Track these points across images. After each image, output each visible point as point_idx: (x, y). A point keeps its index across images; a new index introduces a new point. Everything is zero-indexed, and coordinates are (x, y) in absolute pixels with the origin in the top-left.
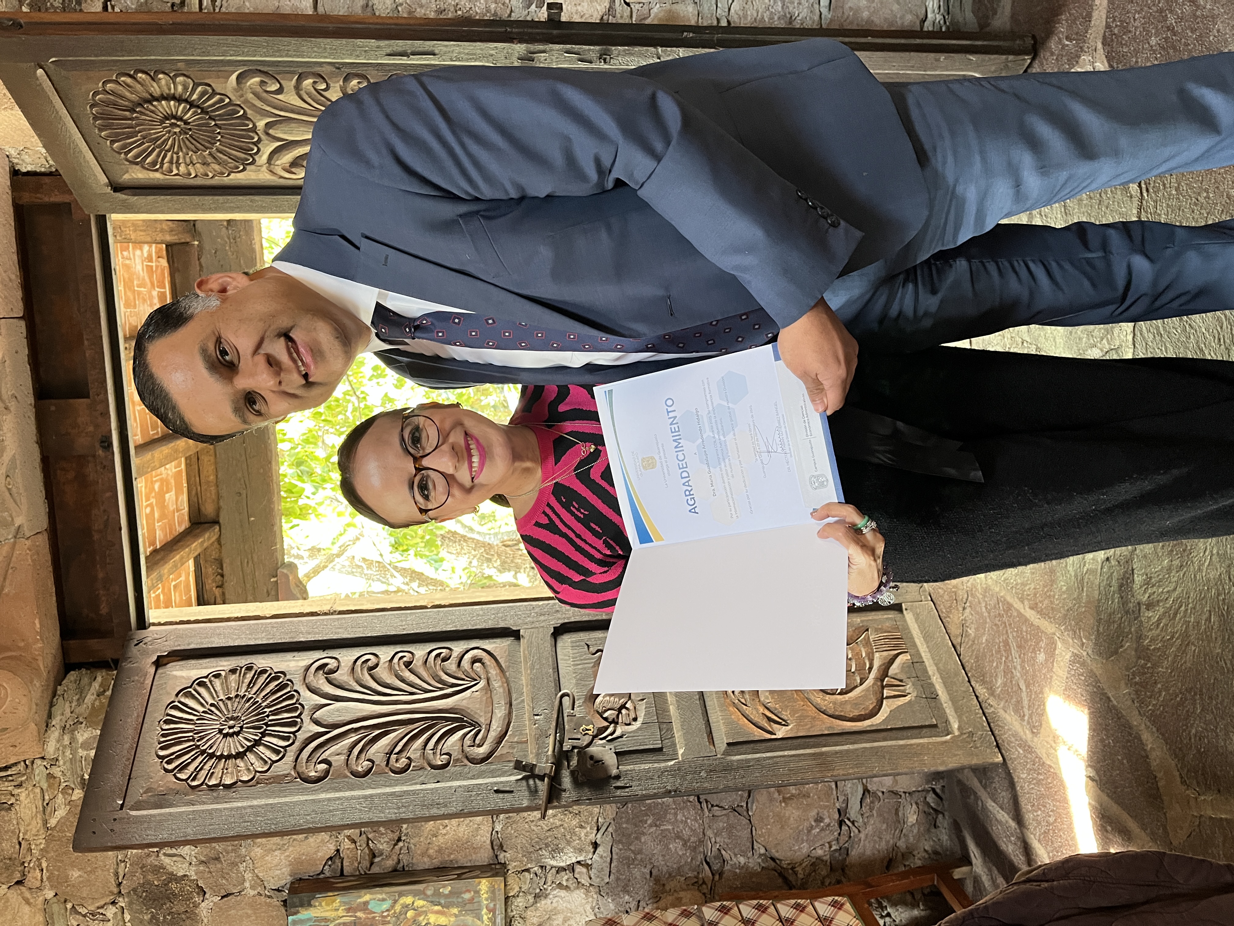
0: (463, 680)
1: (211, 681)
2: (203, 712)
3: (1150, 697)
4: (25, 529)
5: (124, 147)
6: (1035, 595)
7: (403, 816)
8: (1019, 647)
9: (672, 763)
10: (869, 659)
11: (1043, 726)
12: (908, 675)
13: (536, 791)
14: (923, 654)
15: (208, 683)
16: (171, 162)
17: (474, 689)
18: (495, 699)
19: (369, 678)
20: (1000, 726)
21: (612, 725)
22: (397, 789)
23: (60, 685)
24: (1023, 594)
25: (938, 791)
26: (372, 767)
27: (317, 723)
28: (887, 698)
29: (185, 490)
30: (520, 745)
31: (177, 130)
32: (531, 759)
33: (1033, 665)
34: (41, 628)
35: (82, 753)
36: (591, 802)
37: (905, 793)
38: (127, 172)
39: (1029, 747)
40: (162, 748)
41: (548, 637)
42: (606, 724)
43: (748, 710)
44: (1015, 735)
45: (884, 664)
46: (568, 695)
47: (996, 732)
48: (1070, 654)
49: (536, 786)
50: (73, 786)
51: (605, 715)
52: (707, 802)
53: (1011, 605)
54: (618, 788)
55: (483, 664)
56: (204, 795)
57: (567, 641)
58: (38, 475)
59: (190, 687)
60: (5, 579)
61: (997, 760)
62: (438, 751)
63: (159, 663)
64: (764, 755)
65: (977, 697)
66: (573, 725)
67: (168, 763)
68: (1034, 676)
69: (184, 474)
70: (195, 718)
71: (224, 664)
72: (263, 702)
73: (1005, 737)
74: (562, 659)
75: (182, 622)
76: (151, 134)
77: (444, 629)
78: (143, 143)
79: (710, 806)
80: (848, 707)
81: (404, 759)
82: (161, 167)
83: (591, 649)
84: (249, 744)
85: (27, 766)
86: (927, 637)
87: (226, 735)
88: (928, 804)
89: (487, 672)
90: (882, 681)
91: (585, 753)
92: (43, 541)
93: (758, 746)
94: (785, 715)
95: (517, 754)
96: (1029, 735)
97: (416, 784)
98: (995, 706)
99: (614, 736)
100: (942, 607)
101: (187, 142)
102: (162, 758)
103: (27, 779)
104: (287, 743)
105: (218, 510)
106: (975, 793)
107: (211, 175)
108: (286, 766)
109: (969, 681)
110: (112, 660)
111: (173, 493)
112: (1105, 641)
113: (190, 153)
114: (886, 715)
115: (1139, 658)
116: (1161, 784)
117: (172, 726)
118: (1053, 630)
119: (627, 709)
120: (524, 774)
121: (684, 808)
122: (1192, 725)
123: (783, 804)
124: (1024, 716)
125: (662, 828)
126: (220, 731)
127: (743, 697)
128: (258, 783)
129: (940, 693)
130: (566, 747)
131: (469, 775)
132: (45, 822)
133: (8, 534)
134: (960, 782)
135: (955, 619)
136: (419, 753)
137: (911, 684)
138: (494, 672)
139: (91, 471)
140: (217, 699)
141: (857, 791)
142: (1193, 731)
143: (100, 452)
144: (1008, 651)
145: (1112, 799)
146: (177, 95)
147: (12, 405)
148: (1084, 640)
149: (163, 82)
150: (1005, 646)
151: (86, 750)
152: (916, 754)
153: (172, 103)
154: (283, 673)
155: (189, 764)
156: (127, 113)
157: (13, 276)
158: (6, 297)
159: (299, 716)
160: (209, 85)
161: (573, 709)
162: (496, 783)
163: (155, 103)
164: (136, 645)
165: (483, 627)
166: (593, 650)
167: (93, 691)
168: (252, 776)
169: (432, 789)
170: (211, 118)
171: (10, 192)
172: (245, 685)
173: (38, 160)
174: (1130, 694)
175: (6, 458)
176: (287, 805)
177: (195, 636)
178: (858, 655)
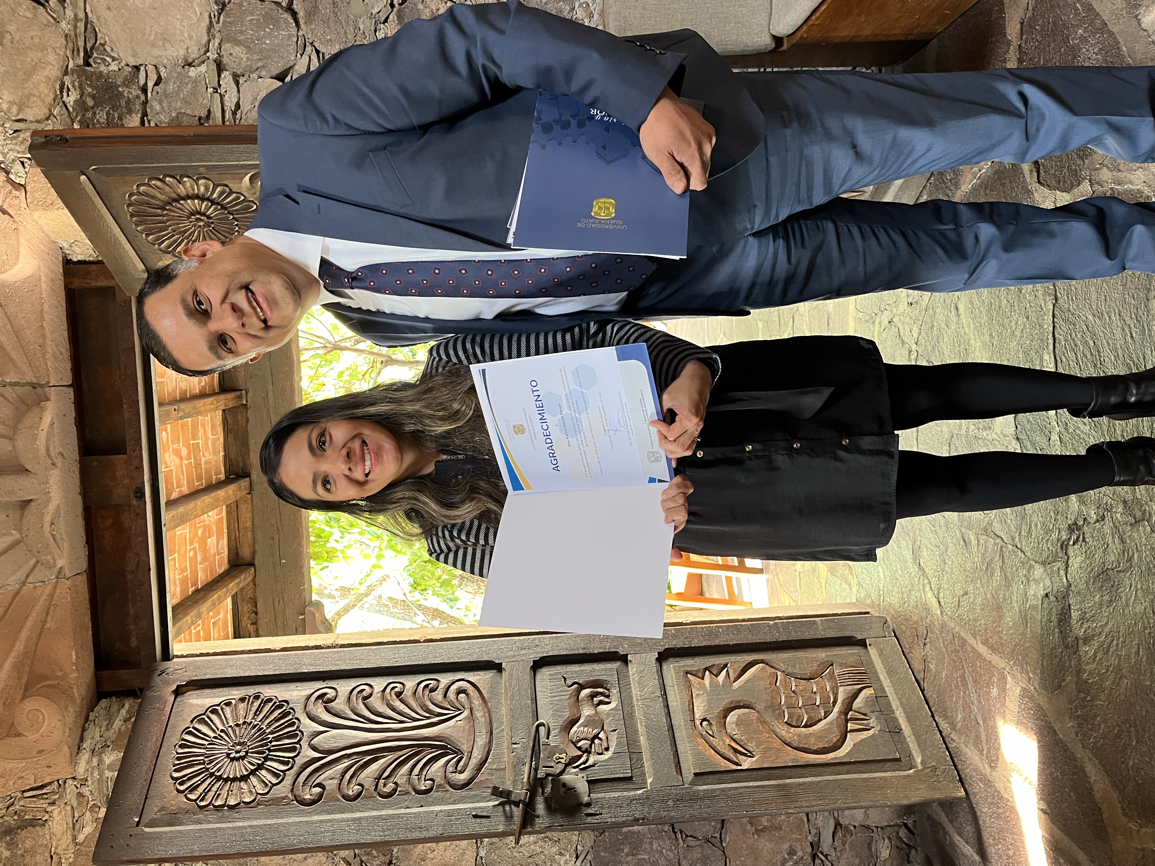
0: (448, 709)
1: (222, 709)
2: (214, 737)
3: (1092, 730)
4: (66, 570)
5: (157, 239)
6: (986, 630)
7: (387, 838)
8: (975, 682)
9: (641, 792)
10: (833, 693)
11: (1000, 760)
12: (872, 709)
13: (512, 817)
14: (887, 689)
15: (220, 711)
17: (458, 718)
18: (478, 728)
19: (362, 706)
20: (962, 761)
21: (585, 754)
22: (384, 812)
23: (93, 711)
24: (975, 631)
25: (910, 826)
26: (362, 792)
27: (314, 749)
28: (852, 731)
29: (226, 535)
30: (498, 772)
31: (202, 224)
32: (508, 786)
33: (988, 699)
34: (77, 660)
35: (108, 774)
36: (563, 828)
37: (877, 827)
38: (161, 259)
39: (989, 781)
40: (175, 771)
41: (528, 669)
43: (714, 741)
44: (976, 770)
45: (848, 698)
46: (543, 725)
47: (959, 767)
48: (1019, 688)
49: (511, 812)
50: (99, 805)
51: (579, 745)
52: (681, 832)
53: (966, 641)
54: (588, 815)
55: (467, 695)
56: (210, 814)
57: (545, 673)
58: (80, 523)
59: (204, 714)
60: (47, 616)
61: (959, 794)
62: (423, 776)
64: (729, 786)
65: (940, 732)
66: (547, 754)
67: (181, 784)
68: (990, 710)
69: (225, 521)
70: (206, 743)
71: (236, 693)
72: (267, 728)
73: (967, 772)
74: (541, 691)
75: (202, 655)
76: (180, 228)
77: (433, 662)
78: (173, 236)
79: (684, 836)
80: (812, 740)
81: (391, 784)
83: (568, 682)
84: (252, 768)
86: (890, 672)
87: (232, 760)
88: (901, 839)
89: (471, 703)
91: (559, 781)
92: (82, 581)
93: (723, 777)
94: (751, 746)
95: (496, 781)
96: (988, 770)
97: (401, 808)
98: (958, 741)
99: (587, 765)
100: (905, 642)
101: (210, 234)
102: (176, 779)
103: (59, 797)
104: (286, 768)
105: (254, 553)
106: (944, 828)
108: (284, 789)
109: (933, 716)
110: (139, 689)
111: (215, 538)
112: (1049, 675)
114: (849, 749)
115: (1080, 692)
116: (1105, 816)
117: (186, 750)
118: (1004, 665)
119: (600, 739)
120: (501, 800)
121: (659, 837)
122: (1129, 758)
123: (756, 836)
124: (983, 750)
125: (639, 857)
126: (228, 755)
127: (711, 729)
128: (259, 804)
129: (903, 727)
130: (541, 774)
131: (450, 801)
132: (74, 838)
133: (51, 575)
134: (929, 817)
135: (917, 655)
136: (405, 778)
137: (874, 718)
138: (477, 702)
139: (126, 518)
140: (227, 726)
141: (828, 824)
142: (1131, 763)
143: (134, 502)
144: (965, 685)
145: (1063, 831)
146: (200, 195)
147: (59, 461)
148: (1031, 675)
149: (188, 185)
150: (962, 681)
151: (112, 771)
152: (880, 788)
153: (196, 201)
154: (286, 701)
155: (199, 785)
156: (159, 211)
157: (63, 350)
158: (56, 368)
159: (298, 742)
160: (227, 186)
161: (548, 738)
162: (475, 808)
163: (181, 202)
164: (159, 675)
165: (468, 660)
166: (569, 682)
167: (120, 717)
168: (253, 798)
169: (415, 813)
170: (229, 213)
171: (62, 279)
172: (252, 713)
173: (87, 251)
174: (1073, 727)
175: (51, 507)
176: (283, 826)
177: (211, 667)
178: (823, 689)
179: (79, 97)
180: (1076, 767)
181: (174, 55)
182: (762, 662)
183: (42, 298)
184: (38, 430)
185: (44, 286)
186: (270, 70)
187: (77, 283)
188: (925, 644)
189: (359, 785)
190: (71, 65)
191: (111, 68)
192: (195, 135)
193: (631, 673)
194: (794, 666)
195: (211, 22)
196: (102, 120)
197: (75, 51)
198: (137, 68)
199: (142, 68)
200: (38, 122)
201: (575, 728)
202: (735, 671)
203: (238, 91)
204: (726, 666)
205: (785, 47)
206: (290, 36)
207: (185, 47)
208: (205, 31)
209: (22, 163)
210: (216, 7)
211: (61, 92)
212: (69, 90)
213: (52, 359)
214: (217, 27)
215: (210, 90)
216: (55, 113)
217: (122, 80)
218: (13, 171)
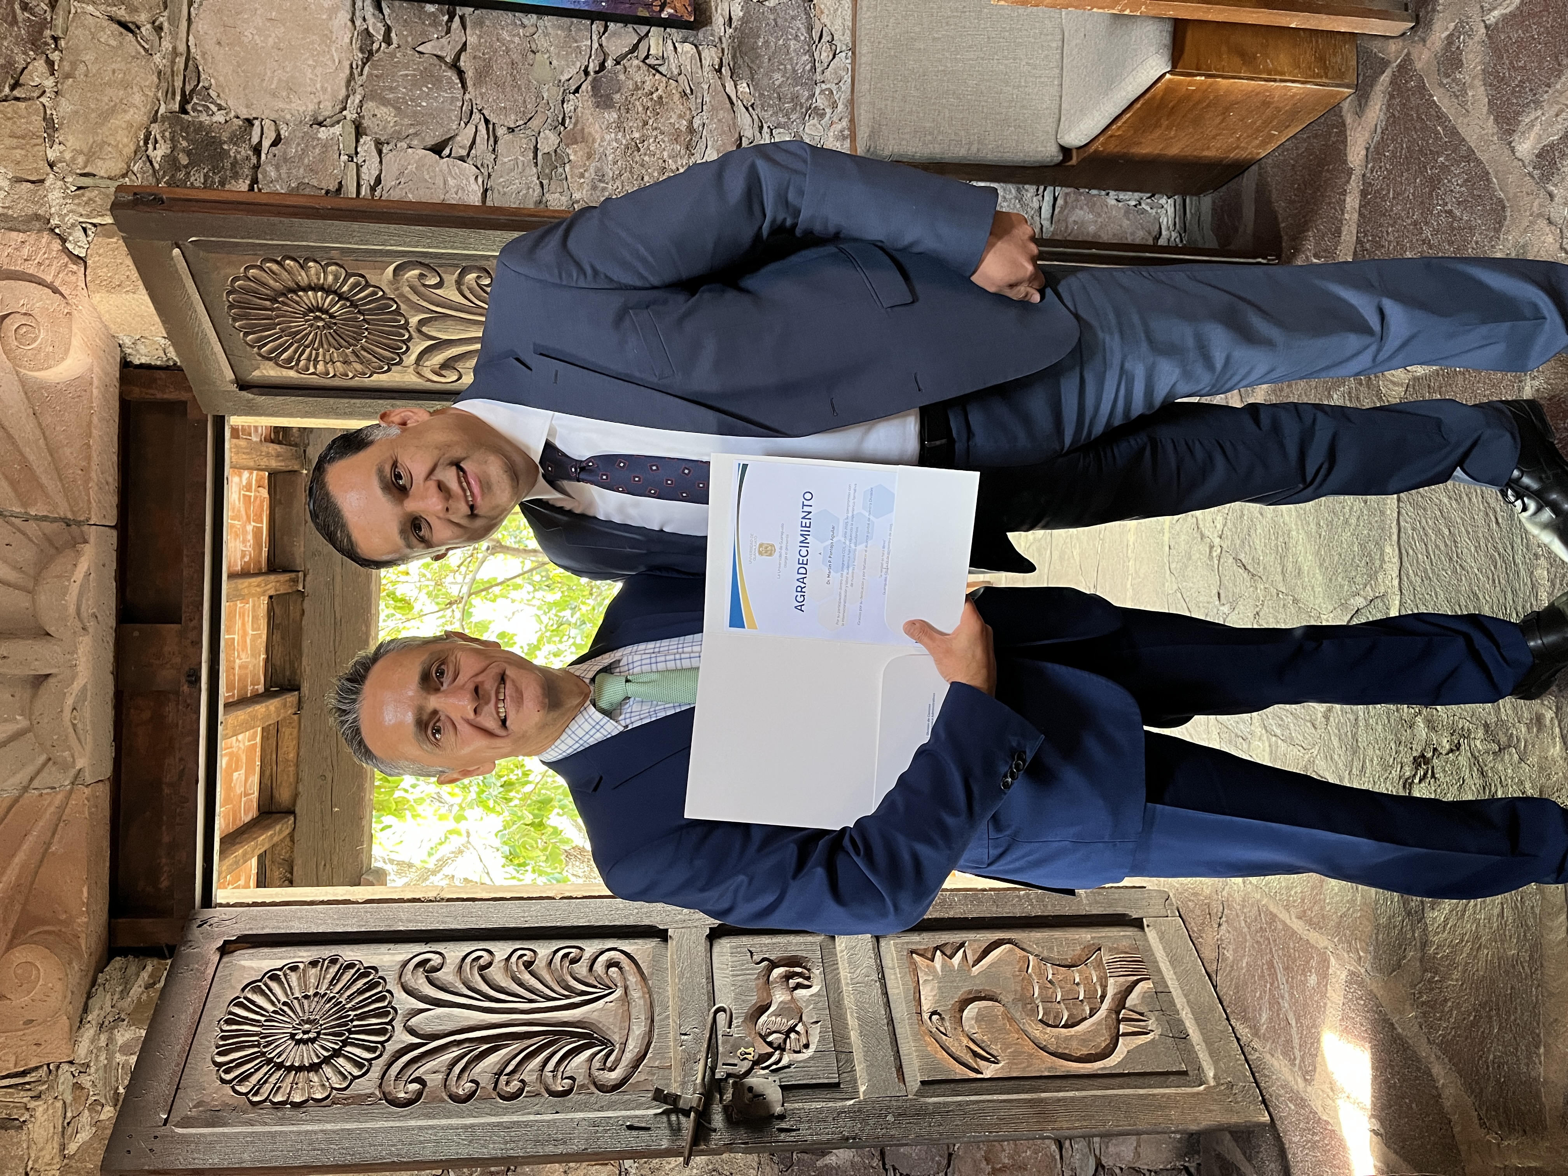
0: (595, 987)
1: (285, 975)
2: (274, 1012)
3: (1440, 1019)
4: (86, 774)
5: (259, 340)
6: (1303, 900)
7: (511, 1153)
8: (1286, 969)
9: (852, 1102)
10: (1101, 985)
11: (1318, 1070)
12: (1150, 1008)
13: (679, 1129)
14: (1169, 983)
15: (282, 978)
16: (309, 359)
17: (607, 999)
18: (634, 1012)
19: (479, 979)
20: (1266, 1076)
21: (778, 1052)
22: (505, 1119)
23: (102, 972)
24: (1288, 900)
25: (1192, 1170)
26: (476, 1091)
27: (412, 1032)
28: (1125, 1034)
29: (258, 767)
30: (661, 1071)
31: (320, 324)
32: (674, 1088)
33: (1304, 991)
34: (88, 898)
35: (119, 1058)
36: (747, 1148)
37: (1150, 1171)
38: (258, 368)
39: (1302, 1099)
40: (219, 1054)
41: (703, 939)
42: (771, 1050)
43: (948, 1041)
44: (1285, 1086)
45: (1119, 993)
46: (724, 1010)
47: (1262, 1084)
48: (1345, 973)
49: (679, 1123)
50: (103, 1101)
51: (769, 1039)
52: (895, 1169)
53: (1275, 916)
54: (782, 1130)
55: (620, 969)
56: (267, 1114)
57: (724, 945)
58: (109, 712)
59: (260, 981)
60: (54, 834)
61: (1262, 1119)
62: (560, 1074)
63: (226, 949)
64: (967, 1098)
65: (1238, 1040)
66: (728, 1047)
67: (227, 1072)
68: (1305, 1005)
69: (258, 749)
70: (263, 1019)
71: (304, 955)
72: (348, 1003)
73: (1273, 1090)
74: (719, 968)
76: (291, 327)
77: (576, 924)
78: (281, 337)
80: (1074, 1044)
81: (516, 1082)
82: (297, 364)
83: (755, 957)
84: (326, 1054)
85: (50, 1071)
86: (1174, 961)
87: (298, 1042)
89: (625, 980)
90: (1118, 1013)
91: (743, 1084)
92: (104, 792)
93: (959, 1087)
94: (995, 1049)
95: (658, 1082)
96: (1302, 1084)
97: (529, 1114)
98: (1261, 1050)
99: (780, 1065)
100: (1193, 925)
101: (330, 338)
102: (219, 1065)
103: (47, 1089)
104: (373, 1056)
105: (296, 796)
106: (1238, 1169)
107: (351, 375)
108: (370, 1084)
109: (1228, 1019)
110: (167, 945)
111: (244, 771)
112: (1385, 952)
113: (332, 350)
114: (1122, 1057)
115: (1426, 971)
116: (1456, 1129)
117: (234, 1027)
118: (1325, 943)
119: (798, 1033)
120: (666, 1107)
122: (1489, 1050)
124: (1295, 1059)
126: (293, 1036)
127: (943, 1025)
128: (334, 1103)
129: (1190, 1031)
130: (720, 1074)
131: (596, 1107)
132: (63, 1147)
133: (65, 779)
134: (1219, 1156)
135: (1209, 938)
136: (535, 1075)
137: (1153, 1018)
138: (633, 979)
139: (170, 710)
140: (291, 997)
141: (1087, 1163)
142: (1491, 1057)
143: (185, 688)
144: (1274, 976)
145: (1400, 1155)
146: (326, 287)
147: (91, 625)
148: (1362, 954)
149: (313, 271)
150: (1269, 969)
151: (126, 1055)
152: (1161, 1107)
153: (320, 294)
154: (375, 969)
155: (252, 1074)
156: (268, 303)
157: (110, 480)
158: (100, 502)
159: (390, 1023)
160: (363, 276)
161: (730, 1027)
162: (629, 1117)
163: (300, 293)
164: (200, 926)
165: (623, 923)
166: (757, 958)
167: (140, 982)
168: (326, 1094)
169: (549, 1121)
170: (359, 312)
171: (118, 385)
172: (327, 981)
173: (155, 352)
174: (1416, 1018)
175: (77, 686)
176: (367, 1132)
177: (271, 918)
178: (1087, 979)
179: (169, 151)
180: (1418, 1069)
181: (301, 111)
182: (1010, 941)
183: (92, 408)
184: (69, 580)
185: (95, 392)
186: (423, 139)
187: (136, 393)
188: (1220, 925)
189: (472, 1081)
190: (162, 110)
191: (215, 119)
192: (332, 209)
193: (838, 949)
194: (1051, 949)
195: (352, 73)
196: (197, 184)
197: (170, 93)
198: (249, 122)
199: (257, 123)
200: (110, 178)
201: (764, 1018)
202: (974, 952)
203: (381, 162)
204: (962, 945)
205: (1074, 161)
206: (453, 99)
207: (316, 101)
208: (343, 84)
209: (85, 230)
210: (360, 55)
211: (146, 143)
212: (156, 142)
213: (96, 488)
214: (360, 80)
215: (344, 158)
216: (135, 169)
217: (228, 135)
218: (71, 238)
